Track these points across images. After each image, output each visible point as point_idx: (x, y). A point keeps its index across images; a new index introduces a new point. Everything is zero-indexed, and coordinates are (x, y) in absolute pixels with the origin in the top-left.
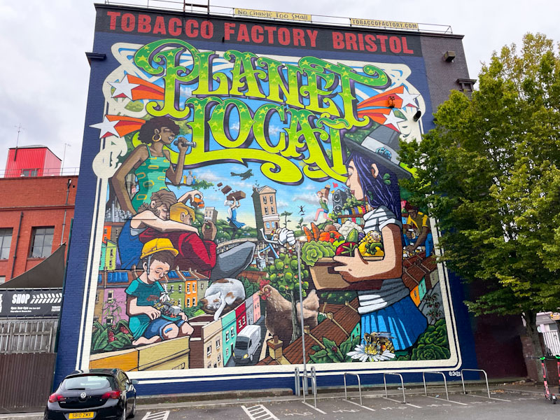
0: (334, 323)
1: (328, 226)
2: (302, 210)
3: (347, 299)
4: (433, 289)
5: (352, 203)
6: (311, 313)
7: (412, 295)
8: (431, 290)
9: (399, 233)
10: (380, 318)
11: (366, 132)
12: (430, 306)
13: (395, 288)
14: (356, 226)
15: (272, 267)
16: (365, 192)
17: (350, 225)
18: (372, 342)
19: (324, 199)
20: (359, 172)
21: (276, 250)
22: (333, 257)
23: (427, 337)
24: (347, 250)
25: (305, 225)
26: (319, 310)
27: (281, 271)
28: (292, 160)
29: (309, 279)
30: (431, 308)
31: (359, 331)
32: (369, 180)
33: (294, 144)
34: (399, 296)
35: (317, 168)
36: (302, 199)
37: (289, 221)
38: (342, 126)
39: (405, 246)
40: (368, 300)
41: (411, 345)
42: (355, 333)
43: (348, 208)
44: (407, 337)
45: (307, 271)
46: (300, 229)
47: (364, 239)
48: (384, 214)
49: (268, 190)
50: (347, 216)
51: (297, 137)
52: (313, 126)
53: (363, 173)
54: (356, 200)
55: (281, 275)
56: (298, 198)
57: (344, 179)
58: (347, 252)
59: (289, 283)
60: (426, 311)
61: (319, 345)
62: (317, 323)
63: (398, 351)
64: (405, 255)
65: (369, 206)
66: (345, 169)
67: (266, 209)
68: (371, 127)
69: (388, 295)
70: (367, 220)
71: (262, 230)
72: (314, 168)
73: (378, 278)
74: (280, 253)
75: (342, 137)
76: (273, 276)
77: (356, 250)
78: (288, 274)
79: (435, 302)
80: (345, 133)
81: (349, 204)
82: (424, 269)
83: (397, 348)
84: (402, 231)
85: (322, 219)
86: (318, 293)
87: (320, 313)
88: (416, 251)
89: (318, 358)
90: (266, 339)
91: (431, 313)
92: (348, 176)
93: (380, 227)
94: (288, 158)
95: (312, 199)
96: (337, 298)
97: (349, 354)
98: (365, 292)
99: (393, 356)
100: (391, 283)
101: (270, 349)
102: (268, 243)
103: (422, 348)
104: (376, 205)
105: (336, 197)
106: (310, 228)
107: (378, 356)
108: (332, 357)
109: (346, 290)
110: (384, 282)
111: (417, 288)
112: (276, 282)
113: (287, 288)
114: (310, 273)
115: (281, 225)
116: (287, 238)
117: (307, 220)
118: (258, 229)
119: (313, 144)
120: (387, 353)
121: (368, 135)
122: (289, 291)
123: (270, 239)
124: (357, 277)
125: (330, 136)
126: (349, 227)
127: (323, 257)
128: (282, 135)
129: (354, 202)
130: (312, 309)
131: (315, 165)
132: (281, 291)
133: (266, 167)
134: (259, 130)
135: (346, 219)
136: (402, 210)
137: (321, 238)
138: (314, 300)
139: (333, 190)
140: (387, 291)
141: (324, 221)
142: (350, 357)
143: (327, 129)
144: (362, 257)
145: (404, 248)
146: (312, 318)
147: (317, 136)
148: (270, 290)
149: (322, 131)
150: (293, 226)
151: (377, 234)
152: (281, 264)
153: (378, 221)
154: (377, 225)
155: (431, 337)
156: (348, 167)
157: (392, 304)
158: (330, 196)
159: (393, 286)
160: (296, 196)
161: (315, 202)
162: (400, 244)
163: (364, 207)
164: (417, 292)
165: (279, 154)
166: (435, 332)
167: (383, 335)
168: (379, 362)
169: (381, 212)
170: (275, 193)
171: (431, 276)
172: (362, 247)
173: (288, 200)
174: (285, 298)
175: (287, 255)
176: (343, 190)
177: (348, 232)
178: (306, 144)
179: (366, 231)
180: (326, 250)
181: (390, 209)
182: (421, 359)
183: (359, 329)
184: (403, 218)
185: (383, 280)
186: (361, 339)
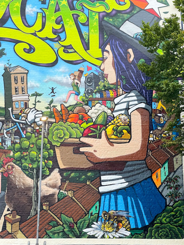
0: (74, 200)
1: (78, 108)
2: (53, 92)
3: (89, 178)
4: (175, 172)
5: (104, 86)
6: (51, 191)
7: (154, 177)
8: (173, 173)
9: (147, 117)
10: (120, 198)
11: (126, 16)
12: (171, 188)
13: (138, 170)
14: (106, 109)
15: (17, 146)
16: (118, 76)
17: (100, 108)
18: (109, 220)
19: (76, 81)
20: (115, 56)
21: (23, 129)
22: (79, 138)
23: (164, 217)
24: (94, 132)
25: (54, 106)
26: (60, 188)
27: (26, 150)
28: (47, 41)
29: (54, 158)
30: (171, 190)
31: (98, 209)
32: (123, 65)
33: (51, 24)
34: (141, 177)
35: (72, 50)
36: (54, 81)
37: (39, 101)
38: (101, 9)
39: (153, 130)
40: (110, 180)
41: (147, 224)
42: (94, 211)
43: (100, 91)
44: (144, 216)
45: (52, 151)
46: (49, 110)
47: (112, 122)
48: (135, 98)
49: (19, 70)
50: (97, 99)
51: (54, 18)
52: (72, 8)
53: (118, 57)
54: (109, 84)
55: (25, 154)
56: (50, 80)
57: (98, 63)
58: (94, 134)
59: (32, 161)
60: (166, 192)
61: (56, 221)
62: (57, 200)
63: (134, 229)
64: (151, 139)
65: (121, 90)
66: (101, 53)
67: (16, 89)
68: (131, 11)
69: (130, 176)
70: (118, 104)
71: (10, 109)
72: (70, 51)
73: (122, 160)
74: (27, 132)
75: (101, 21)
76: (18, 154)
77: (103, 132)
78: (32, 152)
79: (176, 184)
80: (104, 16)
81: (101, 88)
82: (168, 152)
83: (133, 226)
84: (151, 115)
85: (72, 101)
86: (61, 171)
87: (61, 191)
88: (163, 135)
89: (54, 234)
90: (4, 214)
91: (171, 195)
92: (103, 59)
93: (130, 111)
94: (43, 39)
95: (65, 80)
96: (80, 177)
97: (85, 230)
98: (108, 173)
99: (128, 233)
100: (135, 165)
101: (7, 223)
102: (16, 122)
103: (158, 227)
104: (127, 90)
105: (89, 80)
106: (59, 109)
107: (114, 234)
108: (68, 233)
109: (89, 170)
110: (127, 164)
111: (159, 170)
112: (20, 160)
113: (31, 166)
114: (55, 152)
115: (31, 105)
116: (35, 118)
117: (57, 101)
118: (6, 109)
119: (71, 26)
120: (123, 231)
121: (128, 20)
122: (32, 169)
123: (18, 119)
124: (102, 158)
125: (88, 19)
126: (99, 110)
127: (70, 137)
128: (40, 15)
129: (107, 86)
130: (54, 186)
131: (70, 47)
132: (24, 169)
133: (20, 48)
134: (15, 9)
135: (96, 101)
136: (154, 95)
137: (69, 120)
138: (56, 178)
139: (86, 73)
140: (129, 172)
141: (74, 102)
142: (86, 233)
143: (86, 11)
144: (108, 139)
145: (151, 132)
146: (52, 195)
147: (76, 18)
148: (13, 167)
149: (81, 14)
150: (42, 106)
151: (126, 117)
152: (26, 143)
153: (128, 105)
154: (127, 109)
155: (167, 217)
156: (103, 51)
157: (132, 185)
158: (83, 79)
159: (136, 167)
160: (48, 77)
161: (67, 84)
162: (148, 128)
163: (116, 90)
164: (159, 174)
165: (34, 34)
166: (173, 213)
167: (121, 213)
168: (114, 239)
169: (133, 97)
170: (27, 74)
171: (175, 159)
172: (110, 129)
173: (40, 81)
174: (27, 176)
175: (33, 135)
176: (97, 74)
177: (98, 114)
178: (63, 26)
179: (115, 114)
180: (73, 131)
181: (142, 94)
182: (156, 238)
183: (98, 207)
184: (153, 103)
185: (127, 162)
186: (98, 217)
